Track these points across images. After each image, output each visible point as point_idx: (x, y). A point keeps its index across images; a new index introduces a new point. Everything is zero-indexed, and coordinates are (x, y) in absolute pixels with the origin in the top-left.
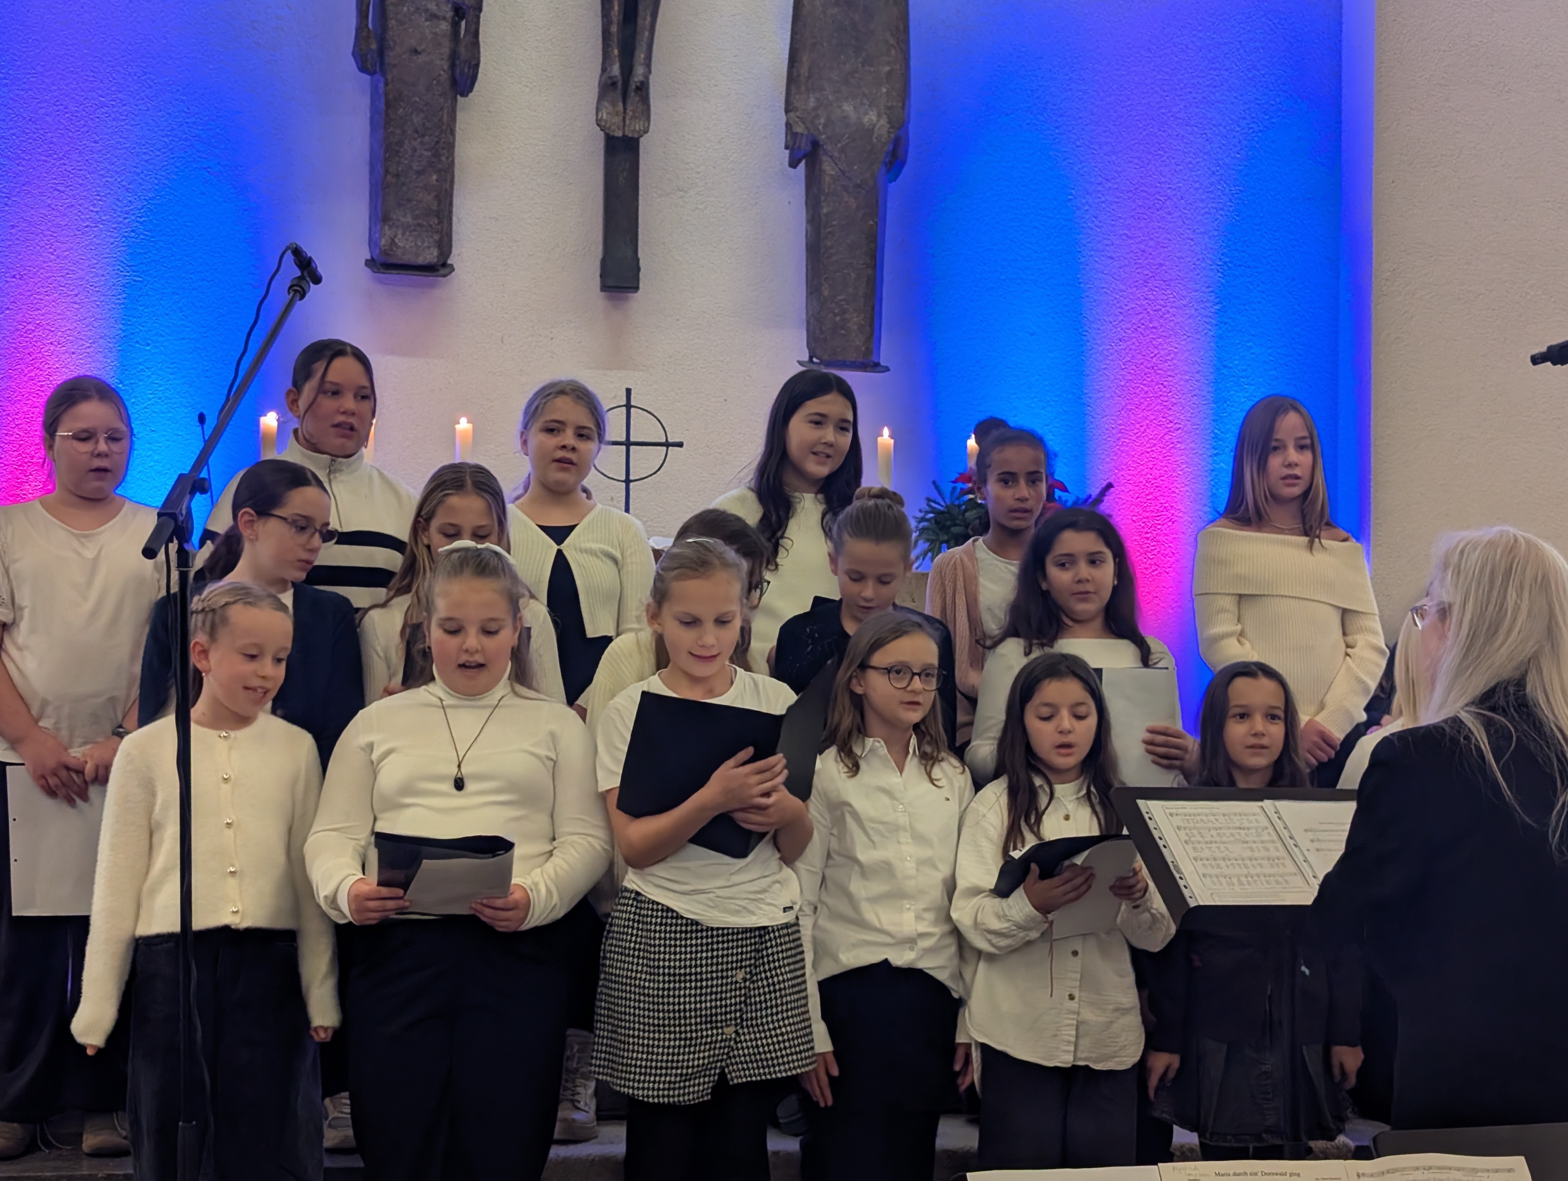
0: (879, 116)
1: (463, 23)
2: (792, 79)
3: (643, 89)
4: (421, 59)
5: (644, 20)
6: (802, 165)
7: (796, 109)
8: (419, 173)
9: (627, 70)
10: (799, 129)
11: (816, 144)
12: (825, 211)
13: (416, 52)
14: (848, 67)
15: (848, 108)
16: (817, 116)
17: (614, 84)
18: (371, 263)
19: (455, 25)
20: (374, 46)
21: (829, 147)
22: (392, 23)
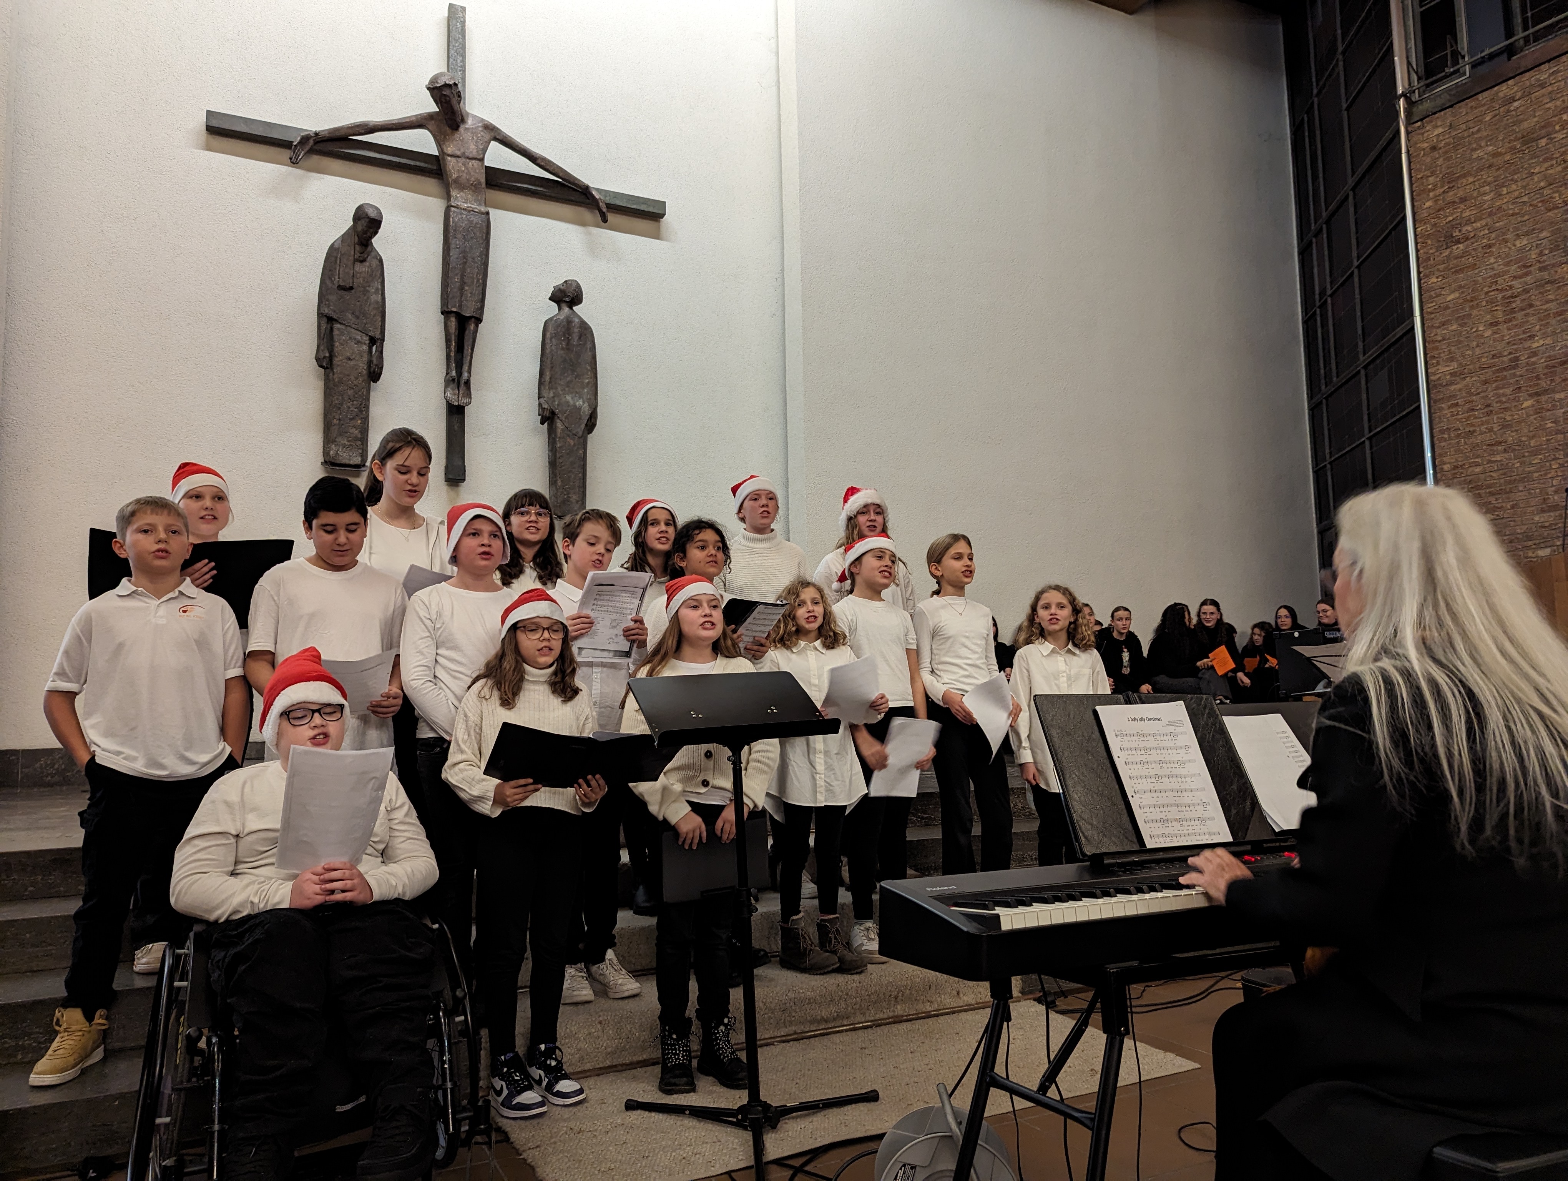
0: (584, 402)
1: (374, 348)
2: (541, 383)
3: (467, 383)
4: (352, 363)
5: (467, 348)
6: (546, 424)
7: (543, 397)
8: (351, 419)
9: (460, 374)
10: (545, 406)
11: (553, 413)
12: (558, 445)
13: (349, 359)
14: (568, 379)
15: (569, 398)
16: (554, 401)
17: (453, 380)
18: (324, 464)
19: (371, 348)
20: (327, 355)
21: (559, 415)
22: (337, 344)
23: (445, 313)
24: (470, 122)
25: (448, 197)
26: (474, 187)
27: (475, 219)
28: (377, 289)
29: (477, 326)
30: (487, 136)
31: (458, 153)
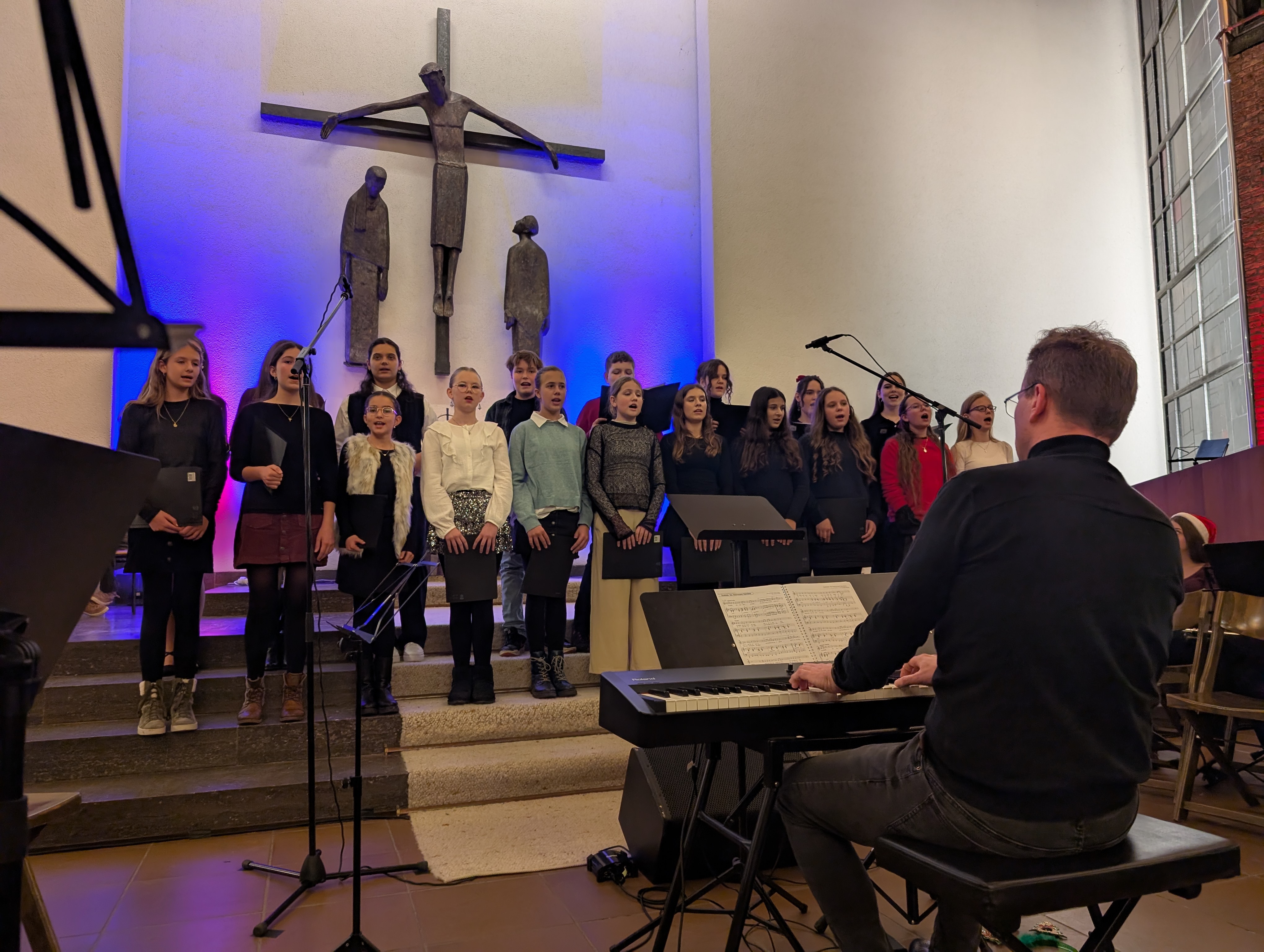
0: (539, 311)
1: (381, 275)
2: (506, 297)
3: (450, 299)
4: (365, 287)
5: (450, 273)
6: (511, 329)
7: (508, 308)
8: (365, 329)
9: (444, 292)
10: (510, 315)
11: (516, 321)
13: (363, 284)
14: (527, 293)
15: (528, 308)
16: (516, 311)
17: (440, 297)
18: (346, 363)
19: (379, 275)
21: (521, 322)
22: (354, 273)
23: (434, 246)
24: (452, 98)
25: (436, 157)
26: (455, 148)
27: (455, 173)
28: (383, 230)
29: (458, 255)
30: (465, 109)
31: (443, 123)
